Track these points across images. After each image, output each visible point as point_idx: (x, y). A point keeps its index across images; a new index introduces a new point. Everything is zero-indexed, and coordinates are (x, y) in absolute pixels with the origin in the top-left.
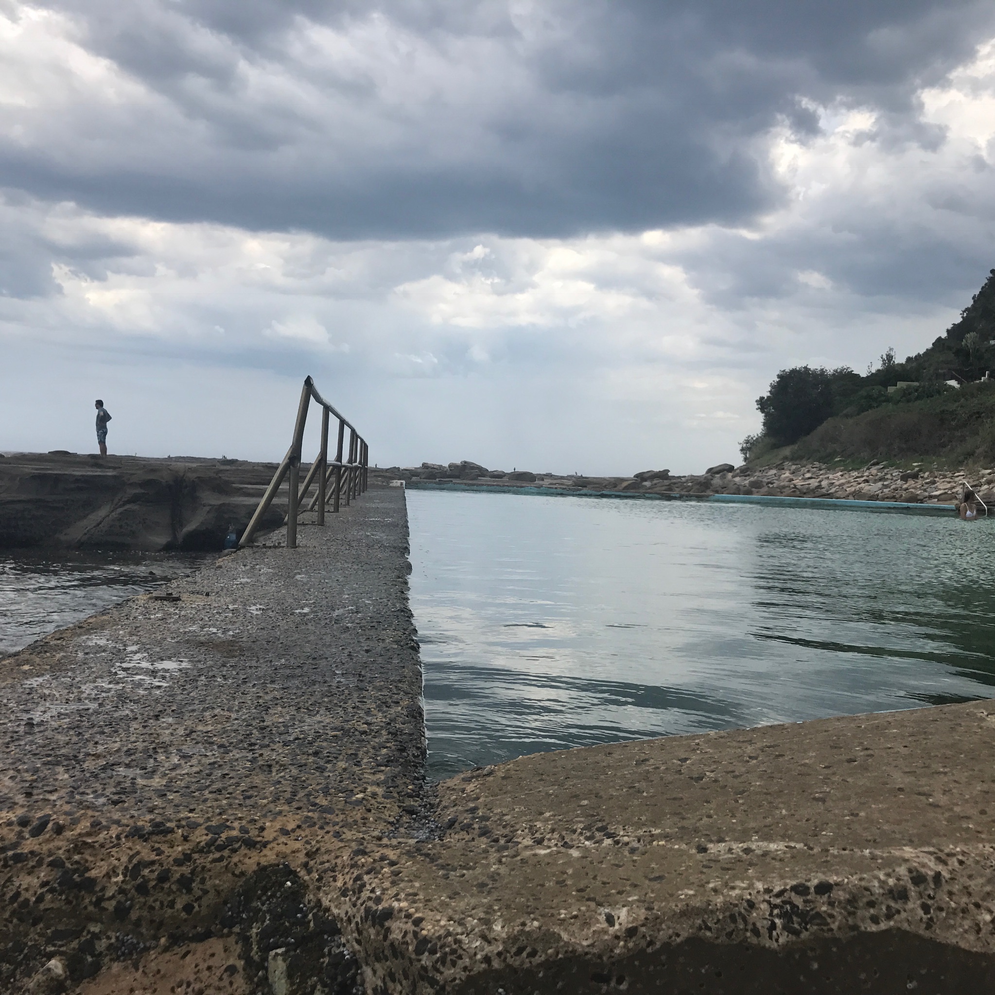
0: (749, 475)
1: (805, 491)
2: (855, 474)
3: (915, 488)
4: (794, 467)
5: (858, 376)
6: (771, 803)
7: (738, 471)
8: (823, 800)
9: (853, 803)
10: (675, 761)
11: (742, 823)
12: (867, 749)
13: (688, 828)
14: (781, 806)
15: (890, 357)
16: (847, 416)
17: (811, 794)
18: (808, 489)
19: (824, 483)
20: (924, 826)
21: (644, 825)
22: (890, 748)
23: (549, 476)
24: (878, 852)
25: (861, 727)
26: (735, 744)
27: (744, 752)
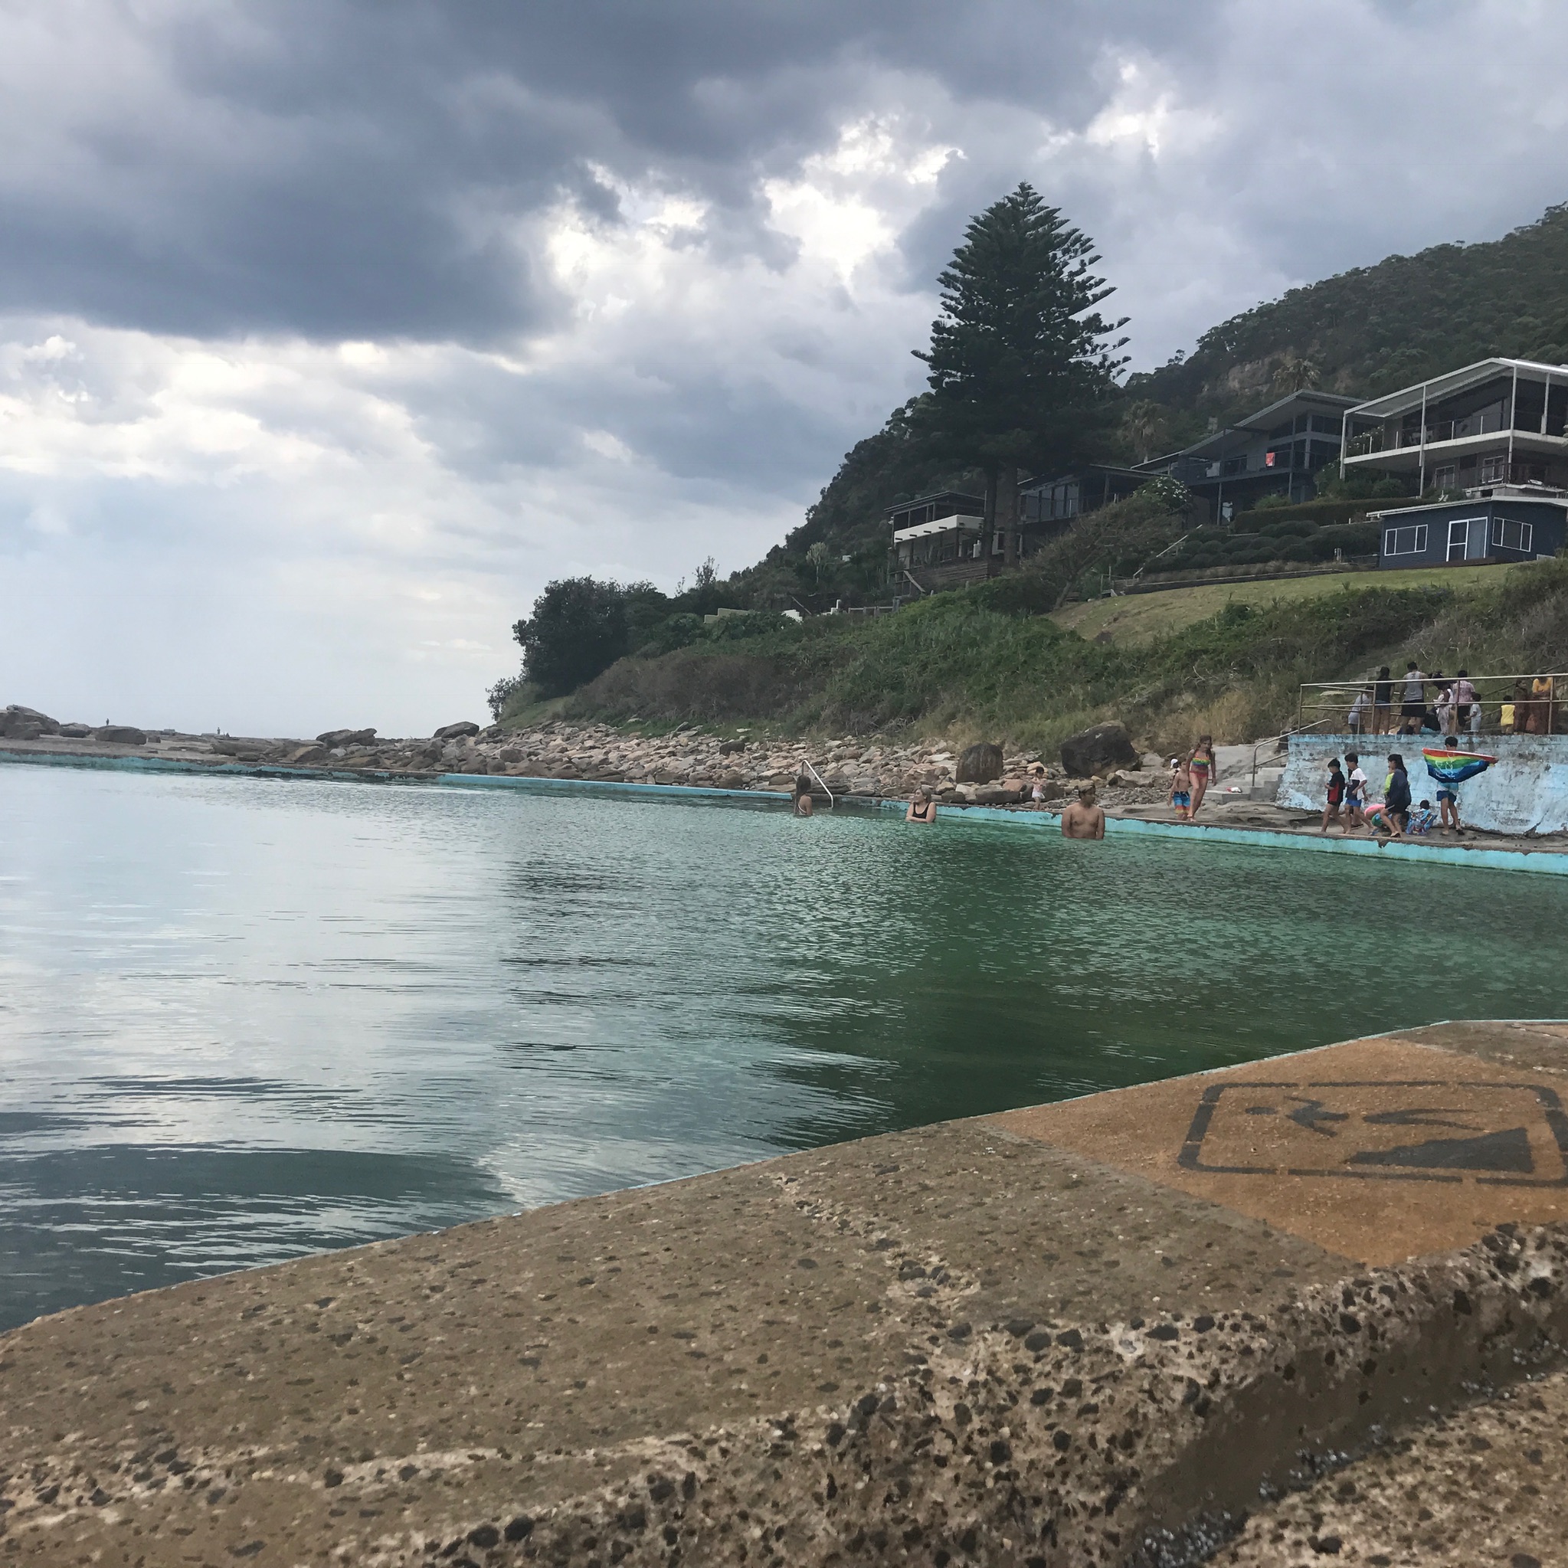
0: (501, 741)
1: (584, 767)
2: (656, 742)
3: (739, 765)
4: (568, 730)
5: (662, 596)
6: (455, 1374)
7: (485, 734)
8: (534, 1362)
9: (579, 1365)
10: (309, 1306)
11: (404, 1418)
12: (611, 1258)
13: (314, 1438)
14: (470, 1379)
15: (708, 572)
16: (646, 656)
17: (517, 1352)
18: (589, 763)
19: (613, 756)
20: (679, 1394)
21: (241, 1440)
22: (647, 1254)
23: (171, 734)
24: (607, 1453)
25: (606, 1217)
26: (410, 1265)
27: (423, 1279)
